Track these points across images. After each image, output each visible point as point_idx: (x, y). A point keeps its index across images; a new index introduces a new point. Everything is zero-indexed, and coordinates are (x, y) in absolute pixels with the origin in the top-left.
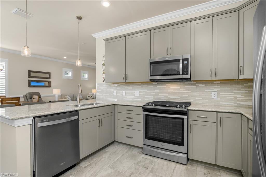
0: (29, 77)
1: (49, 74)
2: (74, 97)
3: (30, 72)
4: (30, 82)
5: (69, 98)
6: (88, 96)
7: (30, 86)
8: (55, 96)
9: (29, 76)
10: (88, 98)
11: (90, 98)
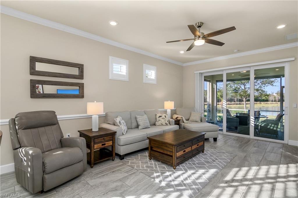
0: (32, 74)
1: (80, 67)
2: (131, 118)
3: (33, 60)
4: (33, 84)
5: (122, 121)
6: (158, 116)
7: (34, 95)
8: (90, 117)
9: (33, 71)
10: (158, 119)
11: (163, 120)
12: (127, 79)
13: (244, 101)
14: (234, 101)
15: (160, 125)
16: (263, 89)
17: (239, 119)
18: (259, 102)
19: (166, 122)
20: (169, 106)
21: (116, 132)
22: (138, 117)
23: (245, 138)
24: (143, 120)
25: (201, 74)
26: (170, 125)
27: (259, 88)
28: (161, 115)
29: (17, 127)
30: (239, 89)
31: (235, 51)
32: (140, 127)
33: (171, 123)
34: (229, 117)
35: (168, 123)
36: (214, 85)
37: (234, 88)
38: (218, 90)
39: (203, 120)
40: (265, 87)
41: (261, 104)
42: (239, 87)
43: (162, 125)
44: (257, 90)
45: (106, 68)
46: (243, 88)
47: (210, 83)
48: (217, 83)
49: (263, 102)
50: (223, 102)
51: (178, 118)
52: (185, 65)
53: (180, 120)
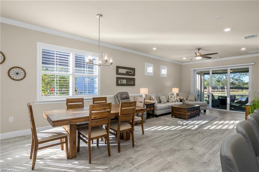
0: (117, 74)
1: (134, 70)
3: (118, 68)
5: (155, 98)
7: (118, 84)
10: (170, 98)
11: (173, 99)
12: (152, 75)
13: (226, 88)
14: (218, 89)
15: (171, 102)
16: (241, 79)
17: (220, 100)
18: (241, 90)
19: (175, 100)
20: (175, 91)
21: (155, 103)
22: (160, 96)
23: (223, 111)
24: (163, 98)
25: (195, 70)
26: (177, 102)
27: (238, 78)
28: (172, 96)
29: (119, 99)
30: (221, 78)
31: (218, 58)
32: (162, 102)
33: (178, 101)
34: (213, 99)
35: (176, 101)
36: (202, 76)
37: (217, 78)
38: (204, 80)
39: (196, 100)
40: (243, 77)
41: (243, 91)
42: (221, 77)
43: (173, 102)
44: (236, 79)
45: (144, 69)
46: (225, 78)
47: (199, 76)
48: (205, 75)
49: (245, 90)
50: (210, 89)
51: (181, 99)
52: (183, 64)
53: (182, 99)
